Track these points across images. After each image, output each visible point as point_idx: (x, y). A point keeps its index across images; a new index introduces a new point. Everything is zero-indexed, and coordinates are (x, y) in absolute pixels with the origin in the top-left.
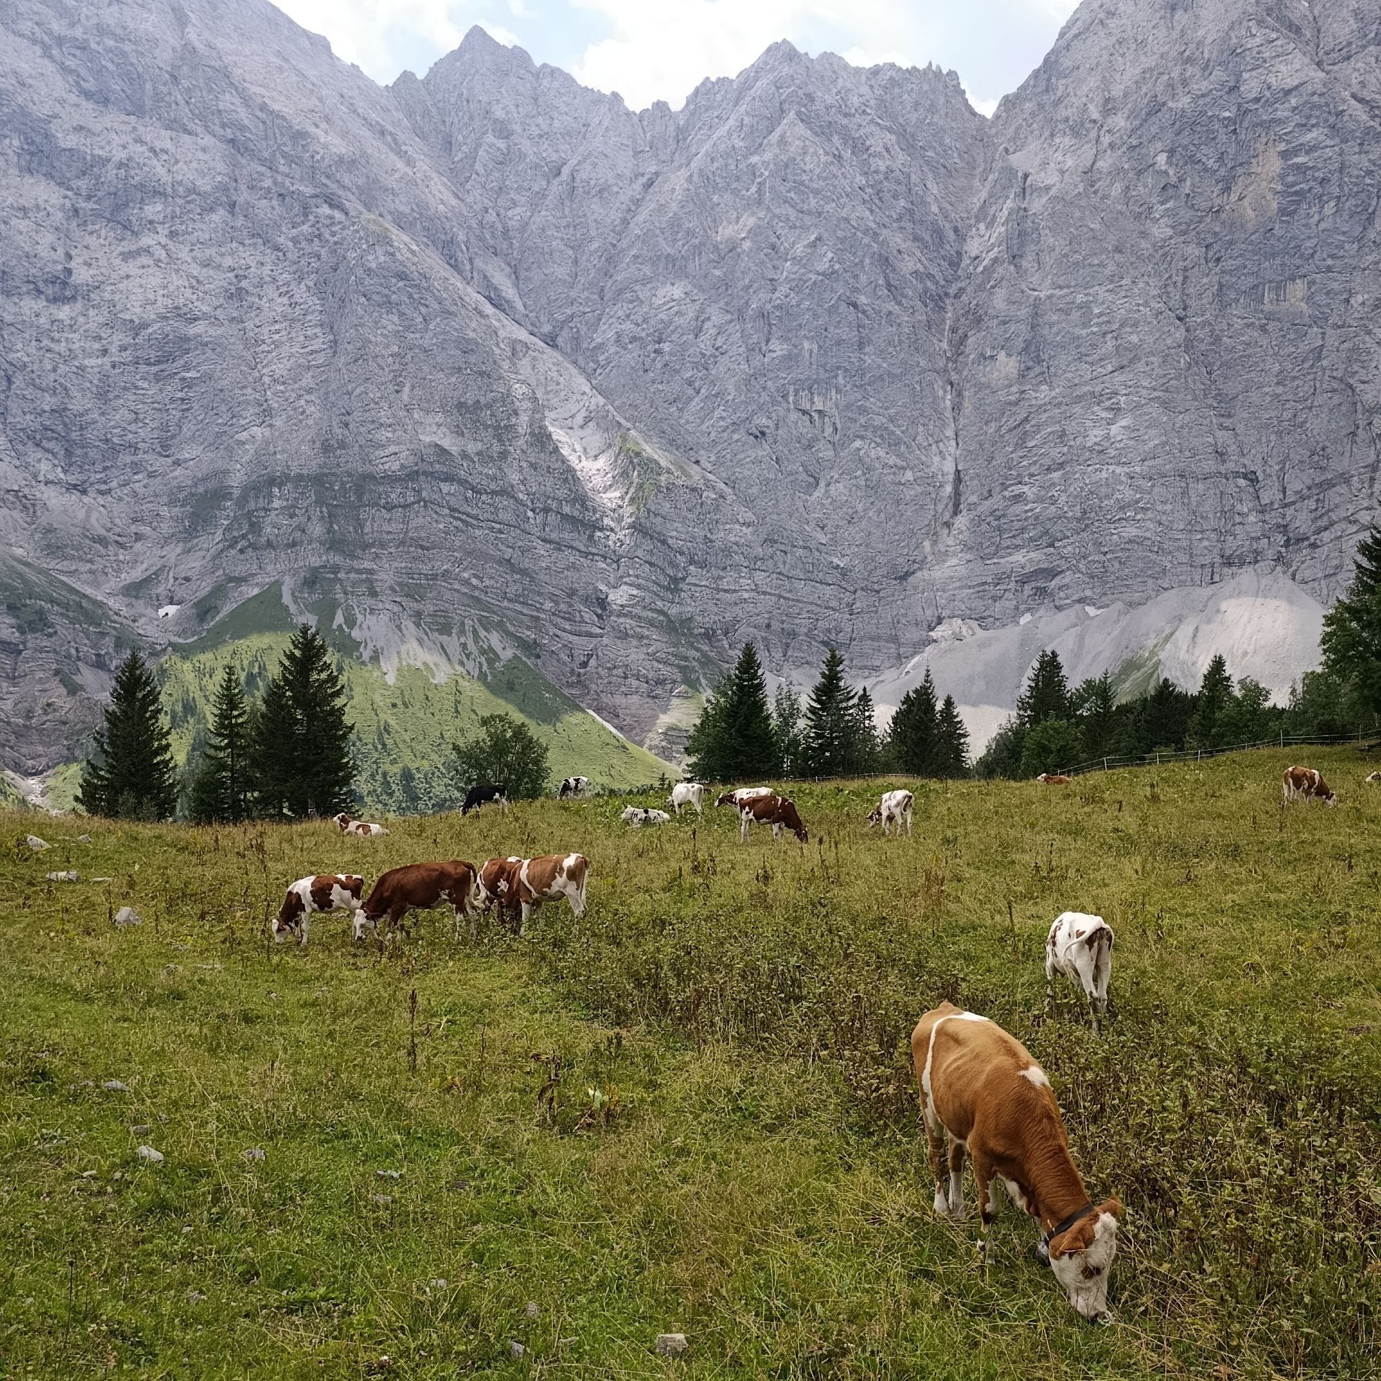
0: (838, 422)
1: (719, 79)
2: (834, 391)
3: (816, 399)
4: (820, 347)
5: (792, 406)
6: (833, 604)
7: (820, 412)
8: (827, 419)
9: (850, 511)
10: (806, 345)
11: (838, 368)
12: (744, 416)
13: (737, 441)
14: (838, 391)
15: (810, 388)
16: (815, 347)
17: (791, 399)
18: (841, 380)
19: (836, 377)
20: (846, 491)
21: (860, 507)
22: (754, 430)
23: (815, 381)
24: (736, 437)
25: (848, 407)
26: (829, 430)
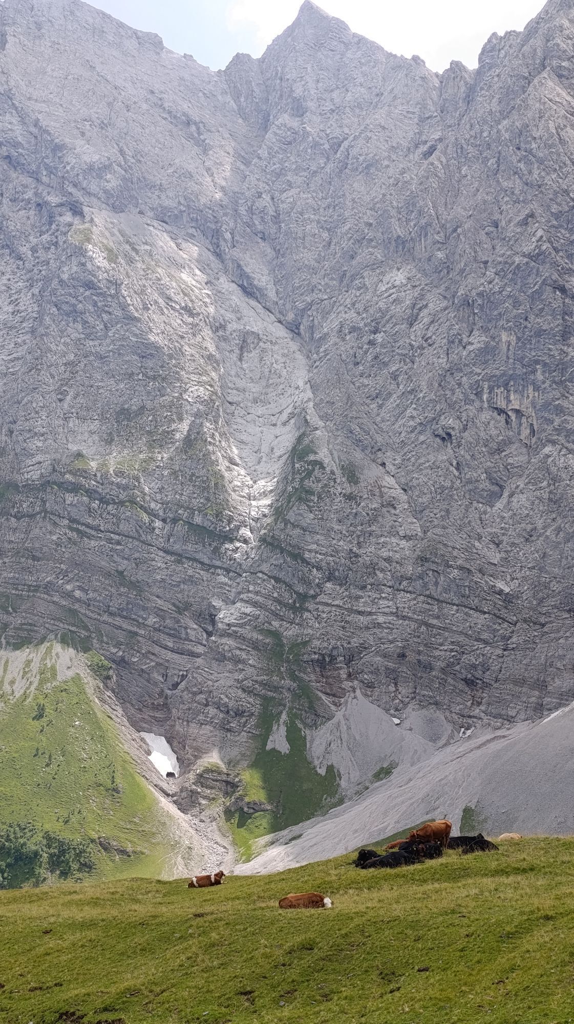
0: (535, 423)
1: (507, 33)
2: (531, 388)
3: (512, 397)
4: (519, 339)
5: (486, 405)
6: (485, 636)
7: (517, 412)
8: (524, 420)
9: (529, 527)
10: (504, 337)
11: (537, 362)
12: (431, 415)
13: (422, 443)
14: (537, 388)
15: (506, 385)
16: (513, 338)
17: (485, 397)
18: (539, 376)
19: (534, 372)
20: (528, 504)
21: (540, 524)
22: (440, 432)
23: (511, 377)
24: (422, 438)
25: (546, 406)
26: (526, 432)
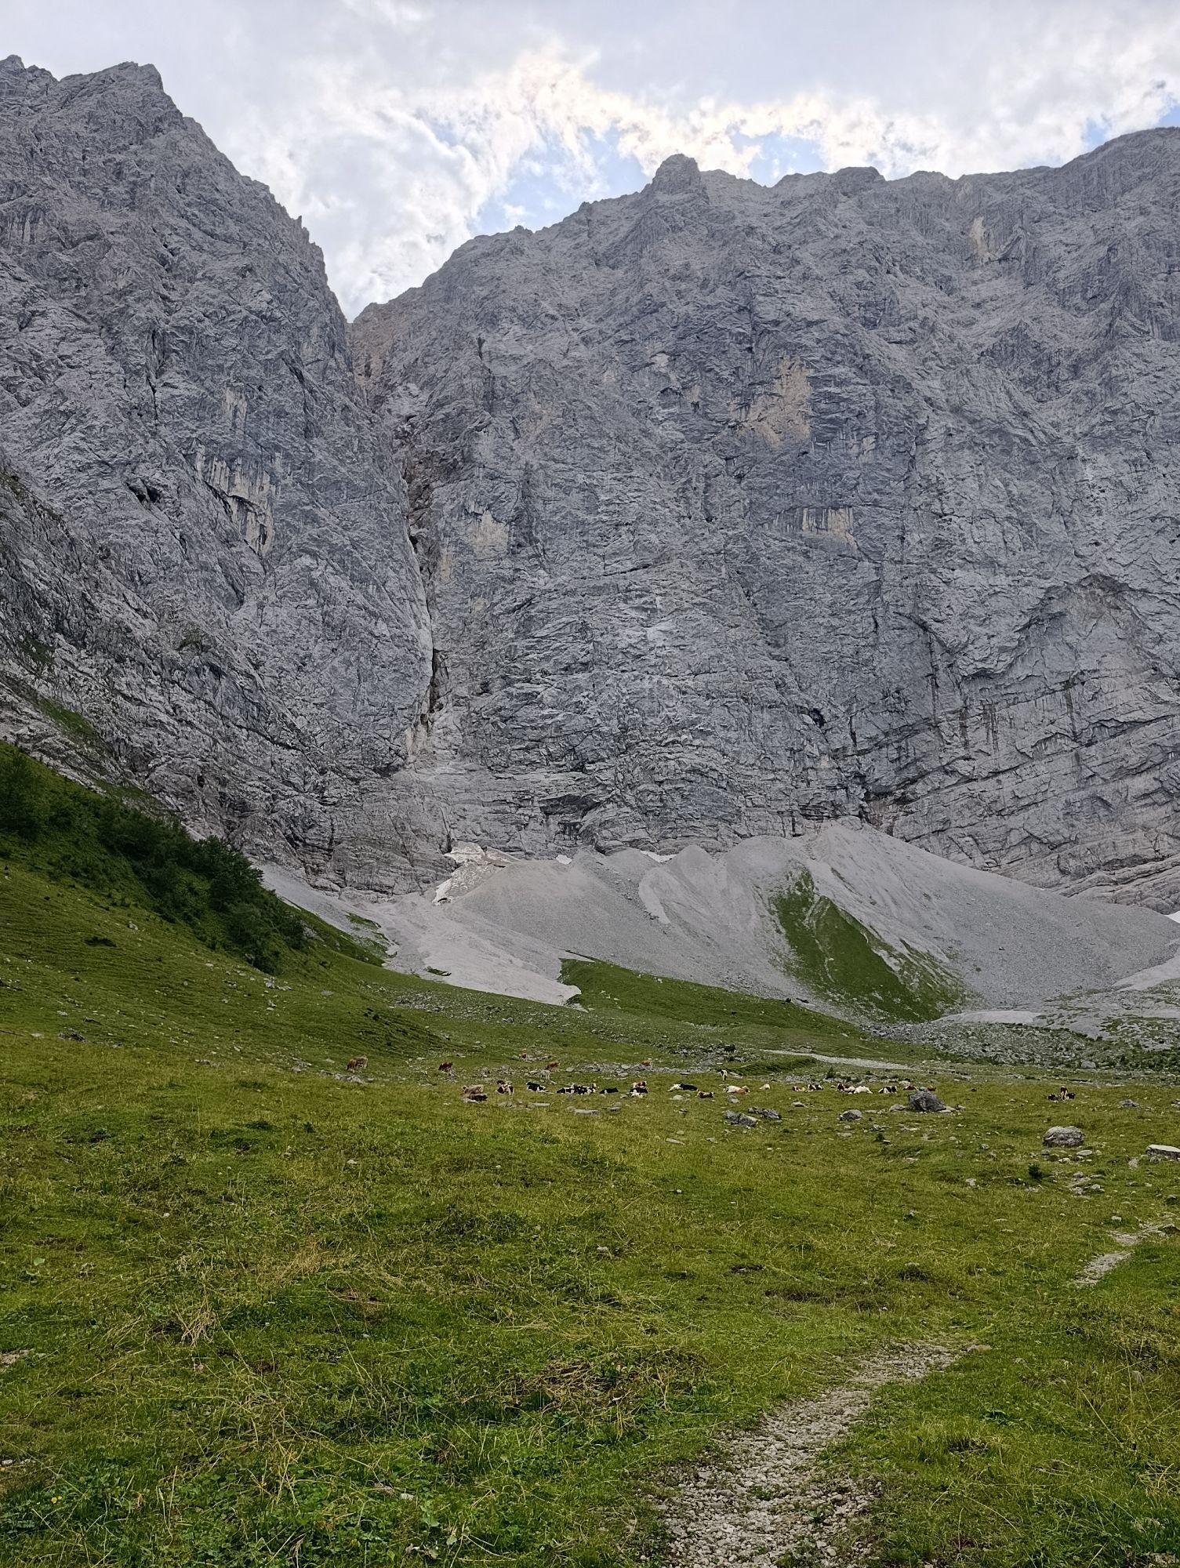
0: (269, 524)
2: (267, 479)
3: (237, 480)
4: (251, 409)
5: (200, 476)
7: (241, 501)
8: (251, 516)
10: (230, 397)
11: (277, 448)
12: (122, 456)
13: (107, 491)
14: (274, 481)
15: (231, 461)
16: (243, 406)
17: (199, 465)
18: (278, 462)
19: (272, 458)
22: (139, 484)
23: (241, 453)
24: (105, 484)
